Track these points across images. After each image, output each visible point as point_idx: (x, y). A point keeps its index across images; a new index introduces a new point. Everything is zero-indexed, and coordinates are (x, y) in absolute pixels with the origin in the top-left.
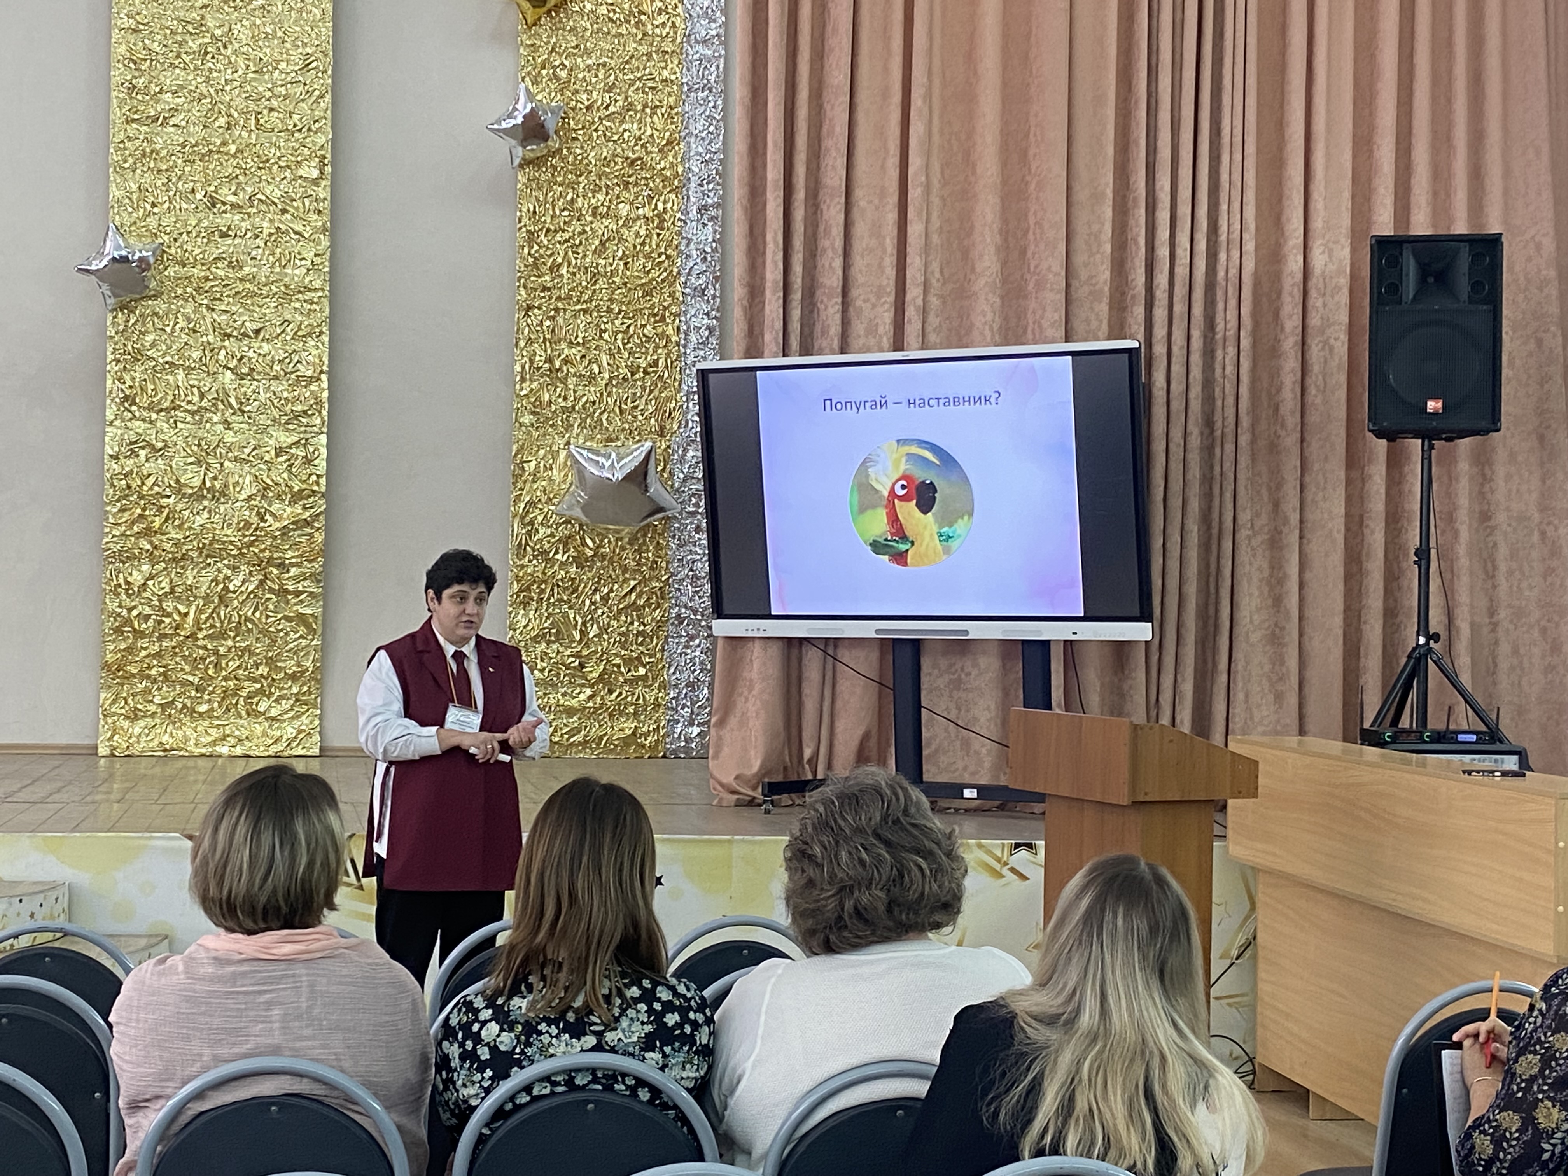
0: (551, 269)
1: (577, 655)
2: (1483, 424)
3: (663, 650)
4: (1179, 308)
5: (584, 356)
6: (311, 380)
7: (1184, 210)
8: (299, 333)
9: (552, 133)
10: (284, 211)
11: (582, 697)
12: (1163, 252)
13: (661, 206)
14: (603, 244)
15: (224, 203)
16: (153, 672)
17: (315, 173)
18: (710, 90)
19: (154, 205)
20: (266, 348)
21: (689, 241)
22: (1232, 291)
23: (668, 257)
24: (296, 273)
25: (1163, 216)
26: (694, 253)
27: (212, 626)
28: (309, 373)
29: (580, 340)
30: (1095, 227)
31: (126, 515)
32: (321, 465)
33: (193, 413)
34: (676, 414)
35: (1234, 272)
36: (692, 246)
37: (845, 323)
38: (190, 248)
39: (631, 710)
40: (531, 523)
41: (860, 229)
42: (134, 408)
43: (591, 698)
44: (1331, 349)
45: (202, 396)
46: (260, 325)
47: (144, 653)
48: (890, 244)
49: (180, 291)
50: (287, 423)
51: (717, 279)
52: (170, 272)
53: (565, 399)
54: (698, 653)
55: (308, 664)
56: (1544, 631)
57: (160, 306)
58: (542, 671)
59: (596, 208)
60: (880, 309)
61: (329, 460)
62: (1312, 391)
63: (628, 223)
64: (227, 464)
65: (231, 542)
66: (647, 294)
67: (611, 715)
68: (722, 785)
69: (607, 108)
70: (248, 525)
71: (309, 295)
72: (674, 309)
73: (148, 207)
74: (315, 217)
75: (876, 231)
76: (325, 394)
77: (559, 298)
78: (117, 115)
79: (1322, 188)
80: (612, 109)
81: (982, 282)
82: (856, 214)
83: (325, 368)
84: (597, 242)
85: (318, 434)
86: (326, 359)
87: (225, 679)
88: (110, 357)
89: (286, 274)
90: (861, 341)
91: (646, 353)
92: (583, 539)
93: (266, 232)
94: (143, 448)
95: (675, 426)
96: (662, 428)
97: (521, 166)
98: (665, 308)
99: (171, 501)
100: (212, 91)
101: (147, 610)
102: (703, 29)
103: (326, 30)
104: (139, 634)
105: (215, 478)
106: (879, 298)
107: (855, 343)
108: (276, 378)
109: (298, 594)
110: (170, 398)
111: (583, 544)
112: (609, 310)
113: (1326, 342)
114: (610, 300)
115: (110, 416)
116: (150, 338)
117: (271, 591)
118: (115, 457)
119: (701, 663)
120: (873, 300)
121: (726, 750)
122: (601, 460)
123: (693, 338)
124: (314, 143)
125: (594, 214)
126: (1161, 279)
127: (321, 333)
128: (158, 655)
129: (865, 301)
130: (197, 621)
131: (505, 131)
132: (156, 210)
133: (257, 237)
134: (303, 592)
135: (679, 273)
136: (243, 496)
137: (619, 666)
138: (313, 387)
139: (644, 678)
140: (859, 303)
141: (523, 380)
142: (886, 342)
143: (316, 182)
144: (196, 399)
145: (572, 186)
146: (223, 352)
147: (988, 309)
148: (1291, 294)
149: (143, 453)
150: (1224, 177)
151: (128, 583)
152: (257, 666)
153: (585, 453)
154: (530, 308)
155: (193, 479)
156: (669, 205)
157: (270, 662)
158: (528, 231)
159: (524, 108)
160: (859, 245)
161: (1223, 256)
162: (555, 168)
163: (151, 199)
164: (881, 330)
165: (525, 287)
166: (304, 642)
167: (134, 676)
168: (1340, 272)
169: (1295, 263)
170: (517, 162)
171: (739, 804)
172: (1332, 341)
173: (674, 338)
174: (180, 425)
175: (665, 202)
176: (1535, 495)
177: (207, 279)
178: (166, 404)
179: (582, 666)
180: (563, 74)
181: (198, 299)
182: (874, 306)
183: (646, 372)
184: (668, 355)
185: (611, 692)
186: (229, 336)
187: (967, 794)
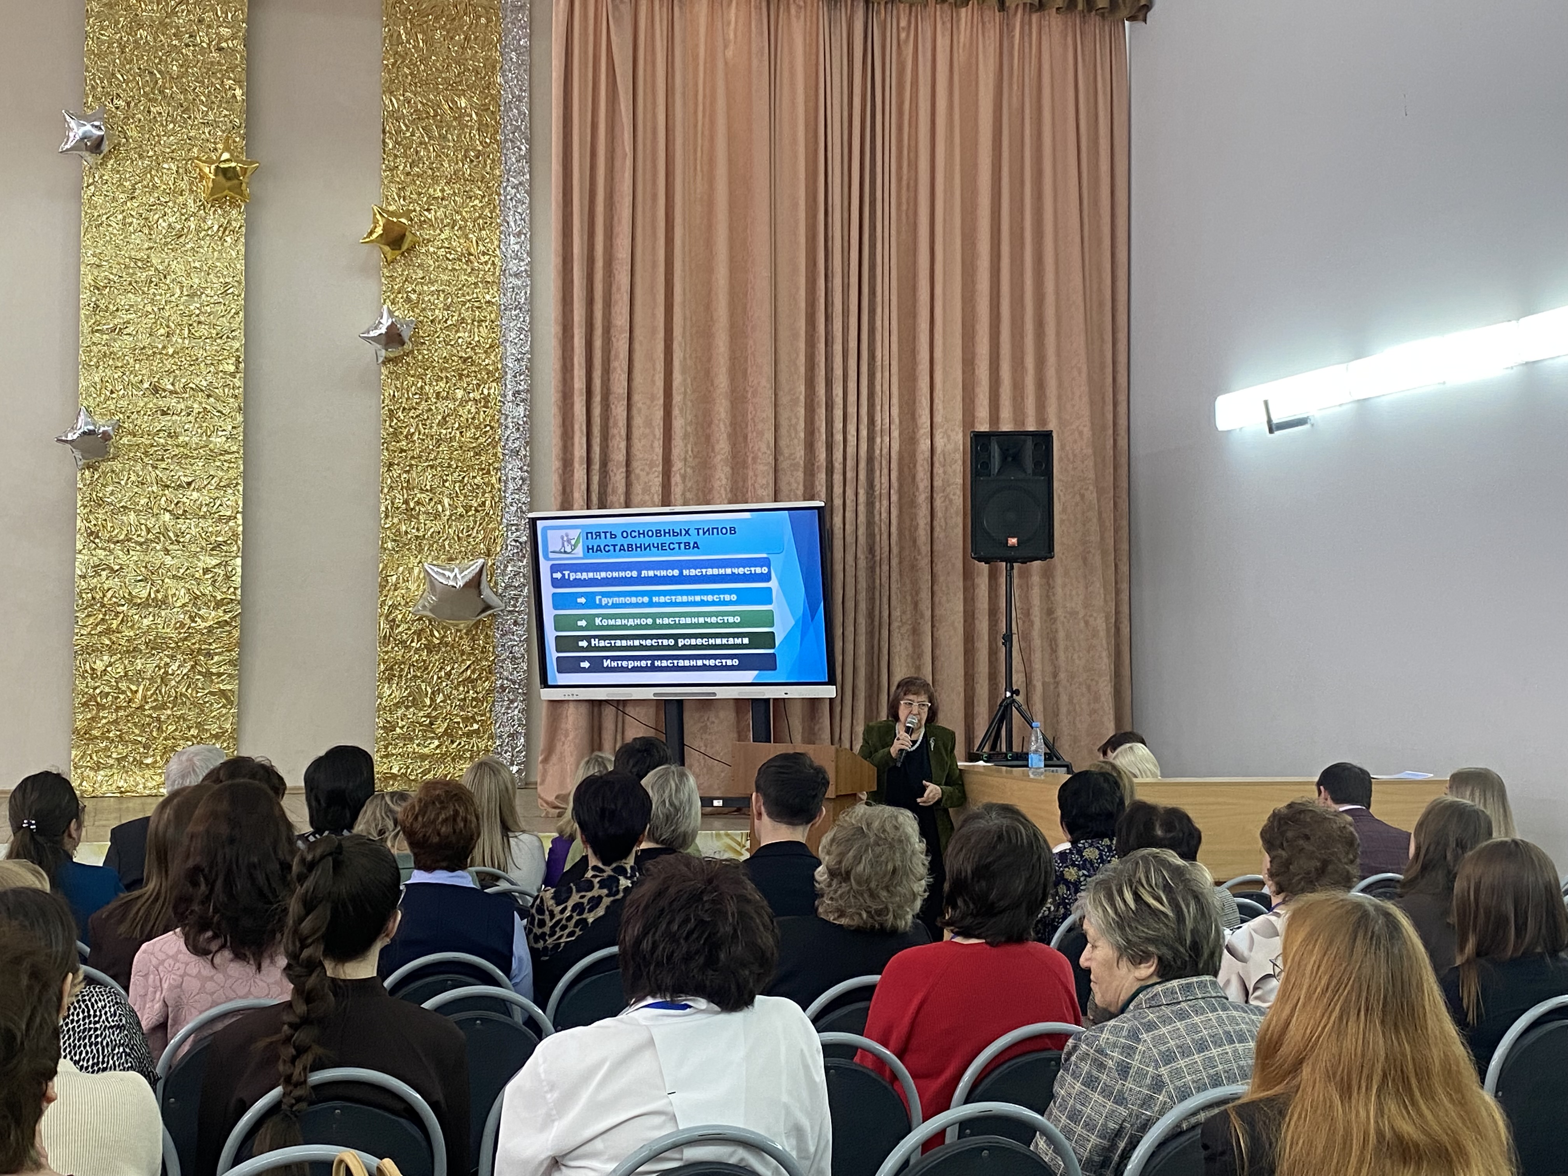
0: (406, 437)
1: (428, 716)
2: (1043, 554)
3: (491, 711)
4: (850, 475)
5: (431, 499)
6: (230, 518)
7: (852, 410)
8: (222, 484)
9: (407, 340)
10: (209, 396)
11: (432, 746)
12: (838, 437)
13: (486, 392)
14: (444, 418)
15: (164, 390)
16: (111, 735)
17: (232, 368)
18: (520, 309)
19: (112, 392)
20: (195, 495)
21: (507, 416)
22: (884, 463)
23: (492, 428)
24: (218, 441)
25: (838, 413)
26: (511, 425)
27: (155, 700)
28: (229, 513)
29: (428, 487)
30: (794, 421)
31: (91, 620)
32: (237, 580)
33: (141, 544)
34: (499, 541)
35: (885, 451)
36: (509, 420)
37: (628, 485)
38: (139, 423)
39: (468, 755)
40: (394, 620)
41: (638, 421)
42: (97, 541)
43: (437, 747)
44: (951, 501)
45: (149, 531)
46: (190, 480)
47: (104, 721)
48: (659, 432)
49: (132, 455)
50: (212, 550)
51: (527, 443)
52: (125, 440)
53: (418, 530)
54: (516, 712)
55: (228, 726)
56: (1089, 688)
57: (117, 465)
58: (402, 728)
59: (439, 393)
60: (651, 476)
61: (242, 577)
62: (937, 529)
63: (463, 403)
64: (167, 580)
65: (170, 638)
66: (476, 454)
67: (453, 760)
68: (547, 803)
69: (446, 322)
70: (183, 625)
71: (227, 457)
72: (496, 465)
73: (108, 394)
74: (232, 400)
75: (649, 423)
76: (240, 529)
77: (413, 458)
78: (85, 328)
79: (941, 395)
80: (449, 322)
81: (719, 458)
82: (635, 412)
83: (240, 510)
84: (440, 417)
85: (235, 557)
86: (240, 503)
87: (165, 739)
88: (79, 503)
89: (211, 442)
90: (639, 498)
91: (477, 497)
92: (431, 631)
93: (196, 411)
94: (103, 570)
95: (498, 549)
96: (489, 550)
97: (384, 363)
98: (490, 464)
99: (125, 608)
100: (156, 309)
101: (107, 689)
102: (513, 266)
103: (240, 266)
104: (100, 707)
105: (158, 591)
106: (651, 468)
107: (636, 499)
108: (204, 517)
109: (219, 675)
110: (125, 532)
111: (432, 635)
112: (450, 466)
113: (946, 497)
114: (450, 458)
115: (79, 546)
116: (109, 489)
117: (200, 673)
118: (83, 577)
119: (520, 719)
120: (647, 468)
121: (549, 779)
122: (447, 573)
123: (511, 486)
124: (231, 347)
125: (437, 398)
126: (838, 455)
127: (237, 484)
128: (116, 722)
129: (642, 470)
130: (144, 697)
131: (373, 339)
132: (114, 396)
133: (189, 415)
134: (223, 674)
135: (500, 439)
136: (179, 604)
137: (458, 723)
138: (231, 524)
139: (477, 732)
140: (637, 471)
141: (387, 517)
142: (657, 499)
143: (233, 375)
144: (144, 533)
145: (421, 377)
146: (164, 499)
147: (723, 476)
148: (922, 466)
149: (104, 574)
150: (878, 388)
151: (93, 669)
152: (189, 728)
153: (436, 569)
154: (391, 464)
155: (142, 592)
156: (492, 391)
157: (199, 725)
158: (389, 410)
159: (386, 322)
160: (636, 433)
161: (878, 440)
162: (408, 364)
163: (110, 387)
164: (653, 490)
165: (387, 449)
166: (224, 711)
167: (97, 738)
168: (956, 450)
169: (924, 445)
170: (381, 360)
172: (951, 496)
173: (497, 486)
174: (132, 553)
175: (489, 388)
176: (1081, 597)
177: (152, 446)
178: (122, 537)
179: (431, 724)
180: (414, 297)
181: (145, 460)
182: (648, 474)
183: (477, 511)
184: (493, 498)
185: (452, 742)
186: (168, 487)
187: (716, 803)
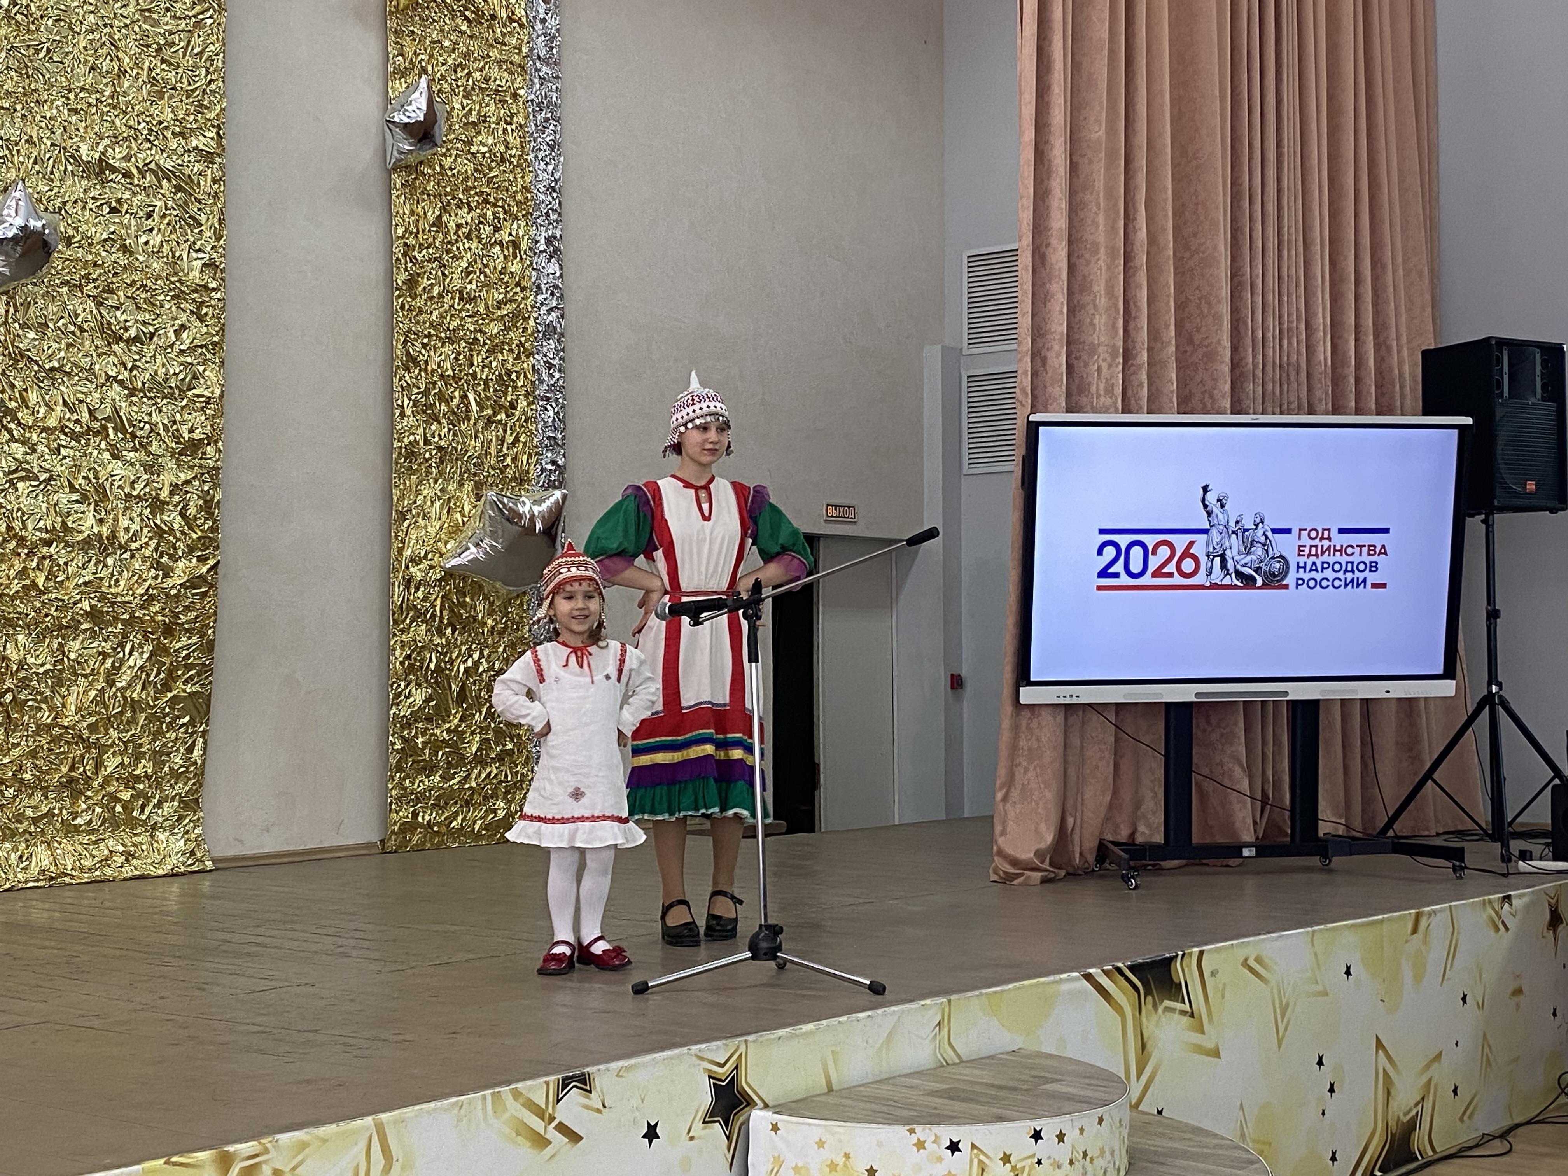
0: (424, 290)
1: (455, 730)
5: (454, 392)
8: (197, 342)
10: (179, 189)
11: (459, 777)
13: (514, 232)
14: (467, 266)
15: (114, 170)
16: (27, 776)
17: (211, 146)
18: (551, 113)
19: (36, 162)
21: (539, 273)
22: (1293, 374)
23: (521, 289)
24: (191, 267)
25: (1258, 300)
26: (544, 287)
27: (95, 713)
28: (206, 393)
29: (450, 372)
31: (4, 568)
32: (217, 508)
33: (79, 437)
35: (1294, 357)
36: (542, 279)
38: (76, 221)
39: (501, 789)
42: (14, 426)
43: (463, 779)
45: (90, 414)
46: (151, 330)
49: (66, 277)
53: (440, 438)
58: (423, 749)
61: (223, 502)
63: (488, 245)
64: (116, 503)
66: (505, 326)
70: (142, 582)
71: (206, 296)
72: (529, 346)
74: (212, 200)
77: (432, 324)
83: (222, 388)
85: (214, 469)
86: (222, 377)
89: (181, 268)
91: (506, 392)
96: (521, 475)
97: (395, 169)
98: (522, 344)
99: (54, 550)
104: (12, 727)
105: (103, 522)
109: (187, 668)
112: (475, 342)
114: (476, 330)
123: (546, 379)
127: (218, 343)
128: (32, 753)
130: (79, 707)
133: (149, 217)
134: (192, 667)
136: (134, 545)
137: (489, 741)
138: (210, 411)
139: (511, 753)
141: (402, 414)
143: (211, 158)
144: (83, 418)
146: (112, 359)
149: (22, 486)
153: (504, 500)
154: (407, 332)
155: (80, 521)
156: (521, 232)
162: (423, 175)
165: (403, 307)
170: (392, 163)
171: (1045, 881)
173: (530, 377)
177: (95, 264)
178: (50, 423)
179: (458, 743)
181: (84, 289)
183: (507, 414)
185: (482, 770)
186: (119, 339)
187: (1246, 852)
